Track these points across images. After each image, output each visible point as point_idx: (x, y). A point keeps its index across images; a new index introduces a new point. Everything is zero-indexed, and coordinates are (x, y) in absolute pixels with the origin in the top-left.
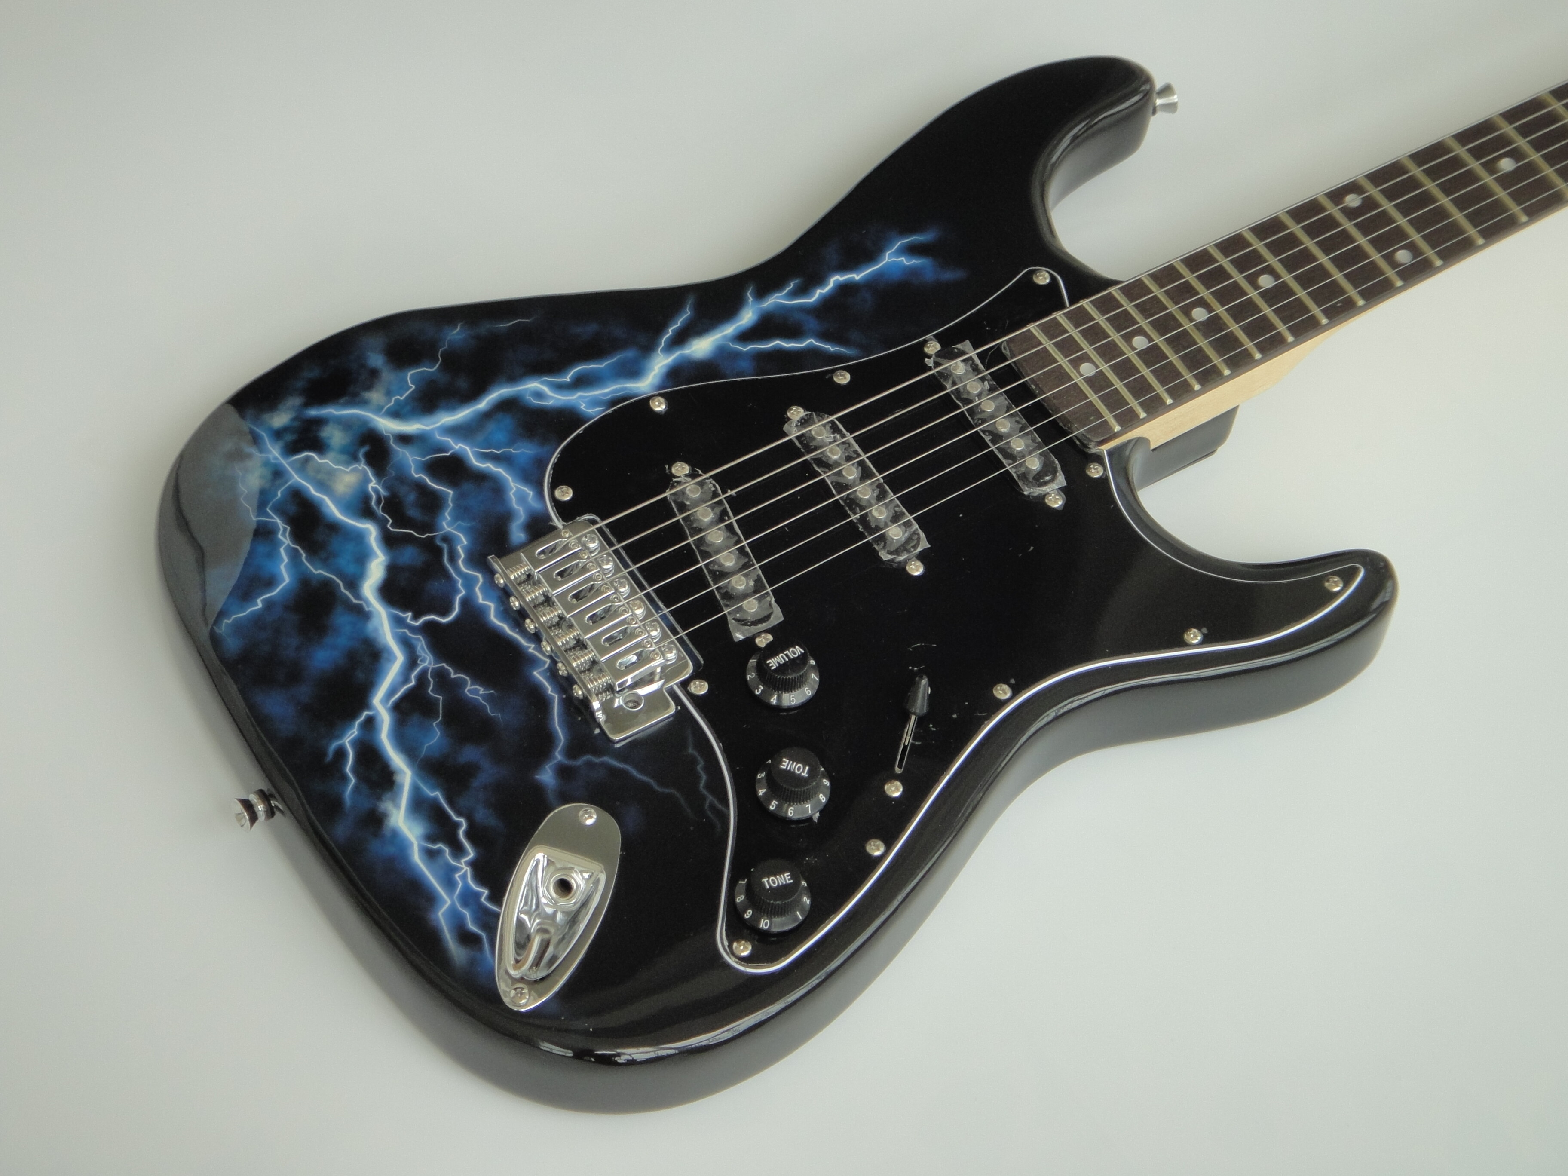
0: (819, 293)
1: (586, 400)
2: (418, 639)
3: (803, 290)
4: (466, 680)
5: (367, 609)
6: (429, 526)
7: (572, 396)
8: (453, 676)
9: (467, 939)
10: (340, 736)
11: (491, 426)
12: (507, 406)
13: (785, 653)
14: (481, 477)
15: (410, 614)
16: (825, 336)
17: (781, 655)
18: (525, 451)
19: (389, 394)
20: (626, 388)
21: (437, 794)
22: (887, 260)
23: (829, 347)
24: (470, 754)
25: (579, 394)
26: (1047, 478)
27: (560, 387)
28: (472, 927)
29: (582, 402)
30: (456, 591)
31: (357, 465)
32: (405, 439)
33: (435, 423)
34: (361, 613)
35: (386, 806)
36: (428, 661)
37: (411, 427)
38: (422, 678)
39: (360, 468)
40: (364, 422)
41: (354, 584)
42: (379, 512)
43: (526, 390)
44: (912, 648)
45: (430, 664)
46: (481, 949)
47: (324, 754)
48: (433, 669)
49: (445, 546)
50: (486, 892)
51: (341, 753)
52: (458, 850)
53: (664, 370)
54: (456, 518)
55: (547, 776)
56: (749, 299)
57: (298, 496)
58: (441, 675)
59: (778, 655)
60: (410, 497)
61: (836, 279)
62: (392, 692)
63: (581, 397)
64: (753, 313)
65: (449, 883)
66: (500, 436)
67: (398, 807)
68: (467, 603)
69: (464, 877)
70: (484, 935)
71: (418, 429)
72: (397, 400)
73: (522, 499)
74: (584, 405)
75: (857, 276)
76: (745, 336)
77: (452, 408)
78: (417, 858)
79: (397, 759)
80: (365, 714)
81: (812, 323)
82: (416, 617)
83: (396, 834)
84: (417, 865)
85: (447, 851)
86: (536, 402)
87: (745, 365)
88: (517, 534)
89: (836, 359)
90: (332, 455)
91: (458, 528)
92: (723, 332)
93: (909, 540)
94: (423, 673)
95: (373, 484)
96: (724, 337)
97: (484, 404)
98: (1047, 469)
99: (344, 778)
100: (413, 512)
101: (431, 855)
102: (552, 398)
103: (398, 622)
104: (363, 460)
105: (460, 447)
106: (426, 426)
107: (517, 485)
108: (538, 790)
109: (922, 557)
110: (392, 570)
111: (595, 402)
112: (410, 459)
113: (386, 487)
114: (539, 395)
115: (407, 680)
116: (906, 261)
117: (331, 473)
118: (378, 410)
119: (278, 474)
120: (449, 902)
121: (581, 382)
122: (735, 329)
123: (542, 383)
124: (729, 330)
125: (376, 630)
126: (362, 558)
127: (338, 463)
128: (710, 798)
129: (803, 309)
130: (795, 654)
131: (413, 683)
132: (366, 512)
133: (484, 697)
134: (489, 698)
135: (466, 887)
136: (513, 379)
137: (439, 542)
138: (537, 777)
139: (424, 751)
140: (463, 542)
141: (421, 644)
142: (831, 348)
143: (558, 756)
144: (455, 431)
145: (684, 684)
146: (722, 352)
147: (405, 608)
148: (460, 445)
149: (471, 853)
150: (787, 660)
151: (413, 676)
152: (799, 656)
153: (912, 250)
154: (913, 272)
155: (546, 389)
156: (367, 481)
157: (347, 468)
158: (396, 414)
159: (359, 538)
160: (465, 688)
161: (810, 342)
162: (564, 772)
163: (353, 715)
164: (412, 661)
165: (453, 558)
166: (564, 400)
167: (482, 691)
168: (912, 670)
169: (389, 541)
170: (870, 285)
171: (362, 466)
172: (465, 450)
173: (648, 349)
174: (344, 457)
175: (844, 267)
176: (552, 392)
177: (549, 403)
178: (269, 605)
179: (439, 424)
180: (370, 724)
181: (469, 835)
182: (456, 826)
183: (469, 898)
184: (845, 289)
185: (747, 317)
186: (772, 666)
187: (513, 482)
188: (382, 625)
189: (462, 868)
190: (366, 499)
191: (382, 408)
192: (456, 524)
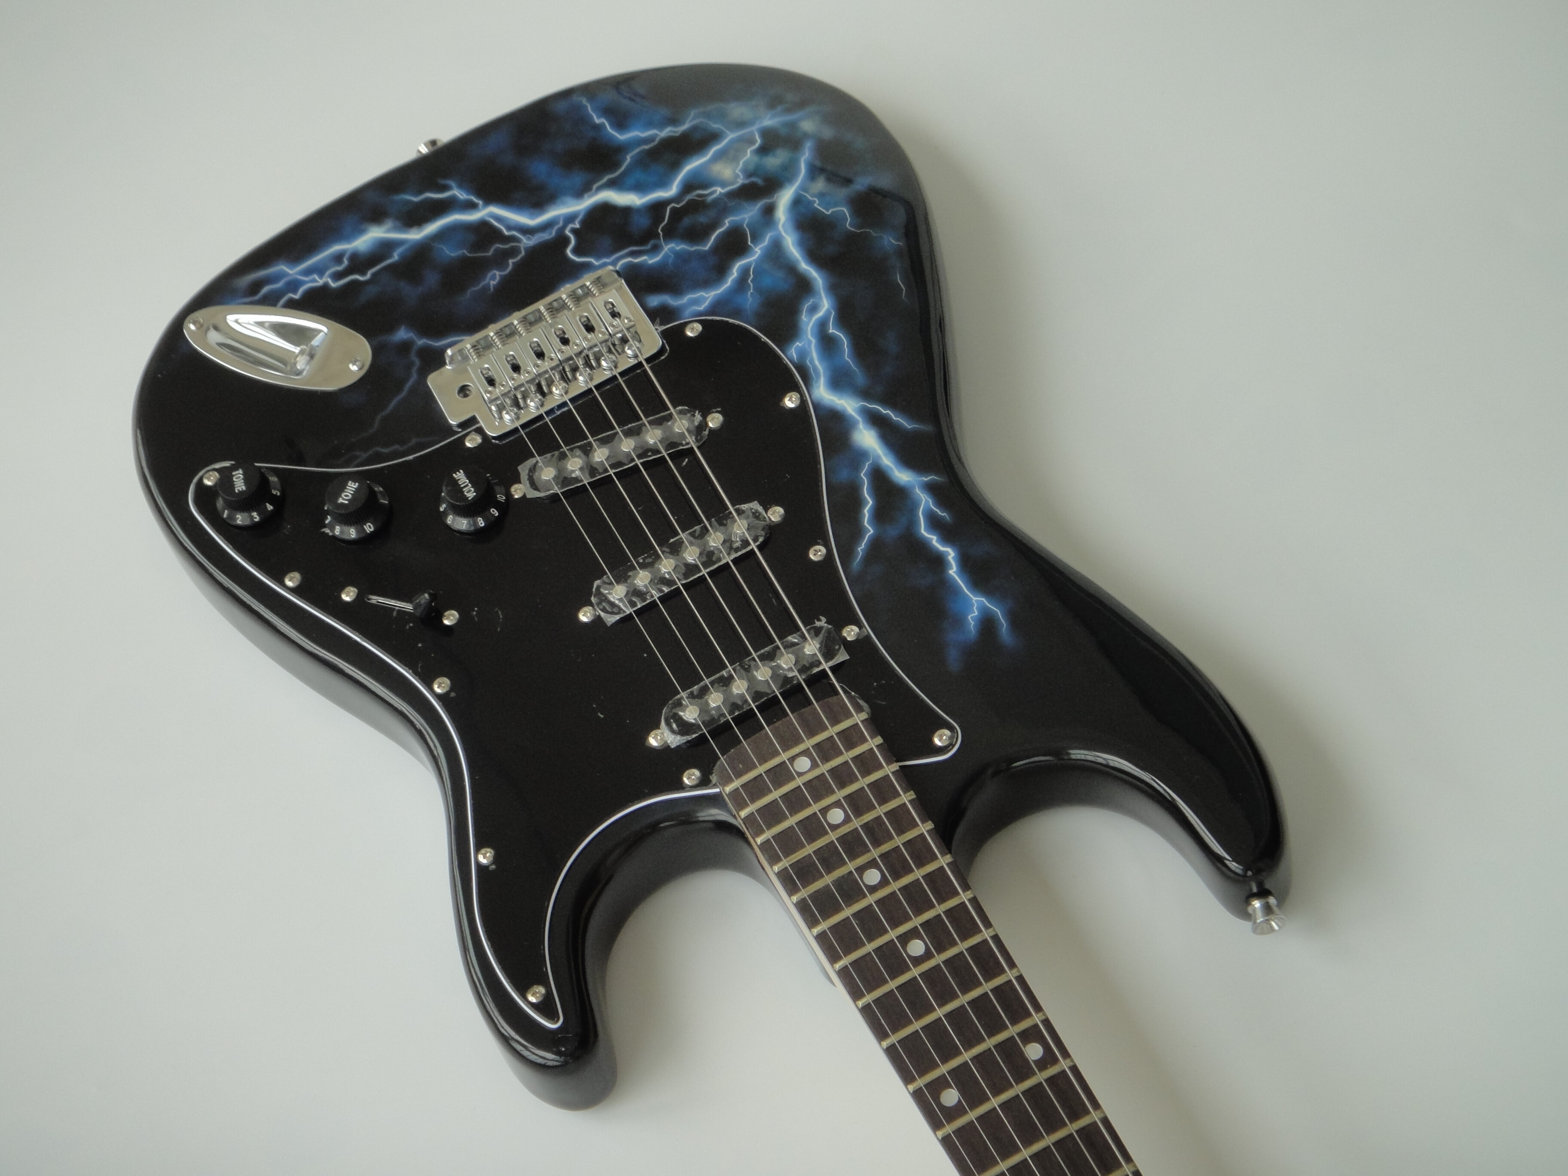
0: (934, 540)
1: (806, 346)
2: (551, 233)
3: (935, 523)
4: (505, 270)
5: (586, 196)
6: (670, 234)
7: (812, 335)
8: (511, 261)
9: (255, 288)
10: (461, 186)
11: (780, 274)
12: (804, 286)
13: (469, 484)
14: (721, 271)
15: (577, 226)
16: (876, 544)
17: (467, 481)
18: (750, 300)
19: (821, 195)
20: (818, 376)
21: (396, 257)
22: (975, 599)
23: (863, 546)
24: (432, 279)
25: (814, 341)
26: (674, 726)
27: (822, 325)
28: (266, 290)
29: (804, 345)
30: (598, 257)
31: (742, 177)
32: (769, 211)
33: (785, 232)
34: (580, 193)
35: (389, 224)
36: (527, 242)
37: (782, 214)
38: (513, 239)
39: (738, 180)
40: (790, 180)
41: (613, 184)
42: (689, 197)
43: (821, 299)
44: (497, 612)
45: (525, 243)
46: (245, 296)
47: (445, 177)
48: (520, 247)
49: (649, 247)
50: (297, 297)
51: (445, 188)
52: (338, 276)
53: (839, 408)
54: (678, 255)
55: (402, 334)
56: (926, 478)
57: (712, 138)
58: (514, 252)
59: (468, 479)
60: (703, 219)
61: (950, 554)
62: (499, 219)
63: (810, 342)
64: (908, 481)
65: (308, 272)
66: (767, 282)
67: (388, 231)
68: (587, 267)
69: (314, 281)
70: (257, 298)
71: (779, 220)
72: (815, 202)
73: (696, 302)
74: (800, 345)
75: (953, 571)
76: (879, 477)
77: (802, 244)
78: (337, 248)
79: (432, 228)
80: (480, 202)
81: (893, 532)
82: (574, 231)
83: (362, 232)
84: (331, 247)
85: (340, 268)
86: (806, 306)
87: (843, 475)
88: (654, 301)
89: (847, 554)
90: (756, 159)
91: (666, 256)
92: (885, 455)
93: (613, 605)
94: (517, 240)
95: (719, 190)
96: (879, 457)
97: (805, 267)
98: (685, 727)
99: (420, 192)
100: (687, 221)
101: (338, 258)
102: (810, 320)
103: (570, 218)
104: (747, 181)
105: (757, 252)
106: (783, 226)
107: (710, 298)
108: (391, 328)
109: (598, 620)
110: (627, 211)
111: (803, 354)
112: (746, 216)
113: (716, 202)
114: (814, 309)
115: (509, 228)
116: (972, 618)
117: (736, 159)
118: (803, 188)
119: (741, 124)
120: (291, 272)
121: (827, 343)
122: (888, 466)
123: (828, 313)
124: (887, 461)
125: (564, 203)
126: (639, 188)
127: (745, 164)
128: (364, 456)
129: (912, 523)
130: (467, 492)
131: (506, 233)
132: (688, 187)
133: (489, 284)
134: (486, 288)
135: (304, 283)
136: (833, 289)
137: (652, 242)
138: (403, 327)
139: (437, 245)
140: (651, 260)
141: (545, 236)
142: (861, 548)
143: (421, 342)
144: (777, 248)
145: (480, 431)
146: (861, 455)
147: (584, 223)
148: (759, 252)
149: (333, 285)
150: (462, 486)
151: (515, 233)
152: (465, 496)
153: (987, 623)
154: (959, 621)
155: (820, 314)
156: (723, 184)
157: (740, 171)
158: (797, 202)
159: (663, 184)
160: (497, 270)
161: (870, 530)
162: (406, 346)
163: (479, 195)
164: (528, 231)
165: (633, 254)
166: (807, 329)
167: (493, 283)
168: (474, 610)
169: (657, 208)
170: (943, 584)
171: (741, 181)
172: (754, 256)
173: (865, 394)
174: (751, 167)
175: (965, 563)
176: (817, 319)
177: (804, 317)
178: (599, 128)
179: (784, 234)
180: (470, 206)
181: (355, 282)
182: (363, 273)
183: (293, 285)
184: (939, 561)
185: (902, 476)
186: (456, 474)
187: (715, 295)
188: (568, 207)
189: (321, 278)
190: (705, 186)
191: (807, 192)
192: (670, 254)
